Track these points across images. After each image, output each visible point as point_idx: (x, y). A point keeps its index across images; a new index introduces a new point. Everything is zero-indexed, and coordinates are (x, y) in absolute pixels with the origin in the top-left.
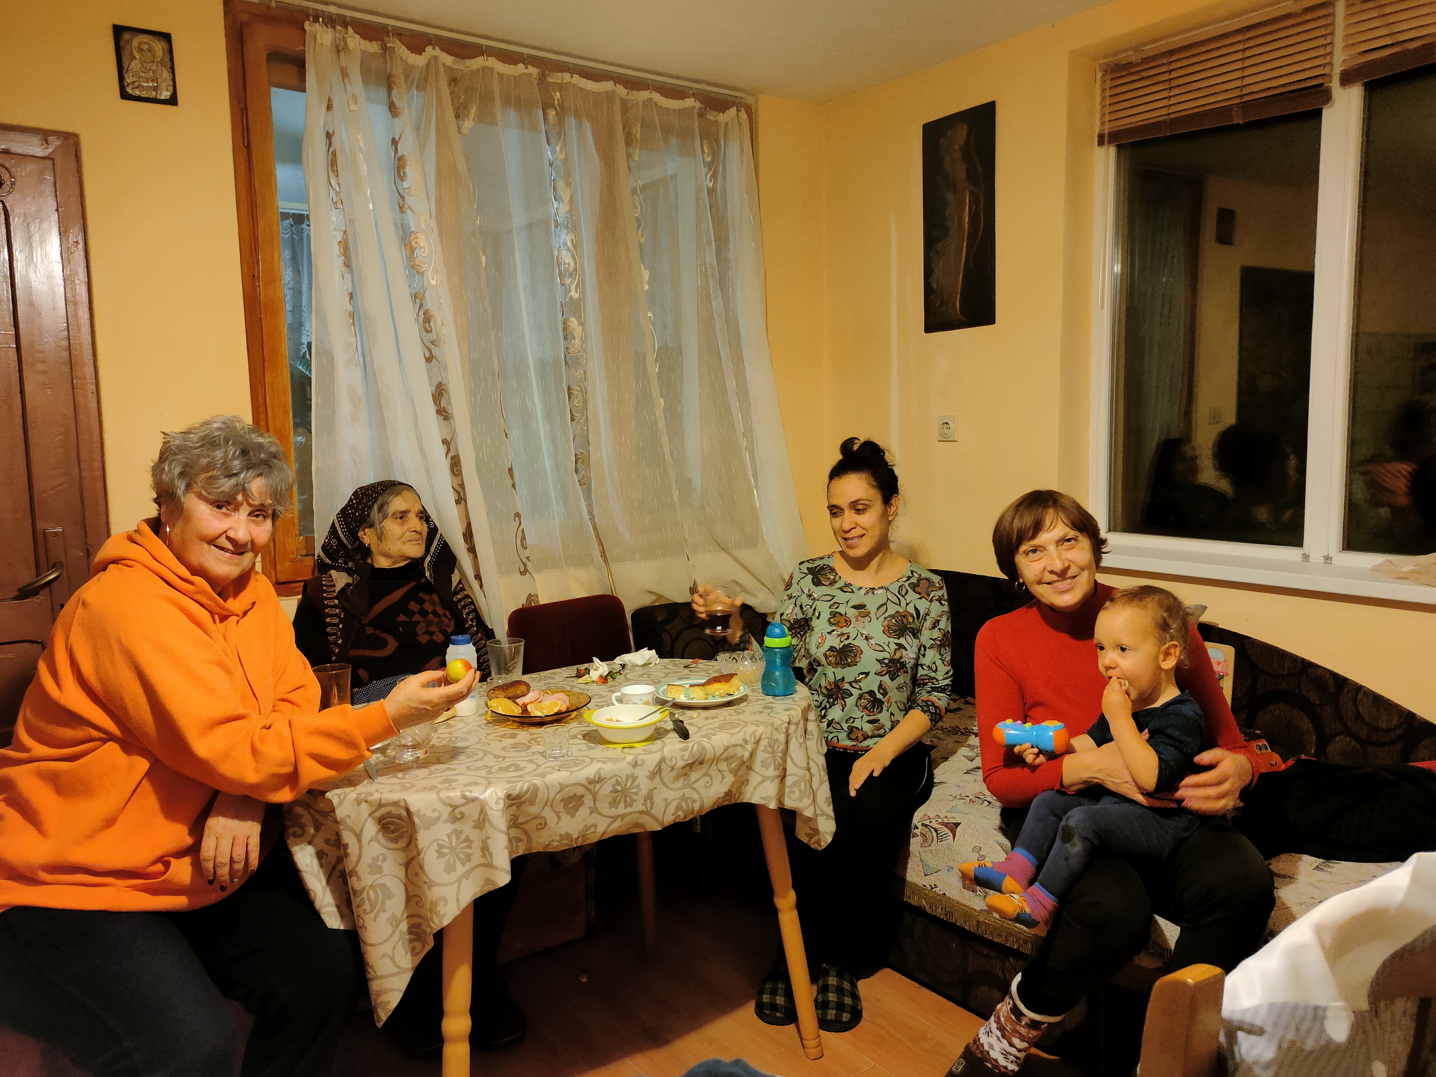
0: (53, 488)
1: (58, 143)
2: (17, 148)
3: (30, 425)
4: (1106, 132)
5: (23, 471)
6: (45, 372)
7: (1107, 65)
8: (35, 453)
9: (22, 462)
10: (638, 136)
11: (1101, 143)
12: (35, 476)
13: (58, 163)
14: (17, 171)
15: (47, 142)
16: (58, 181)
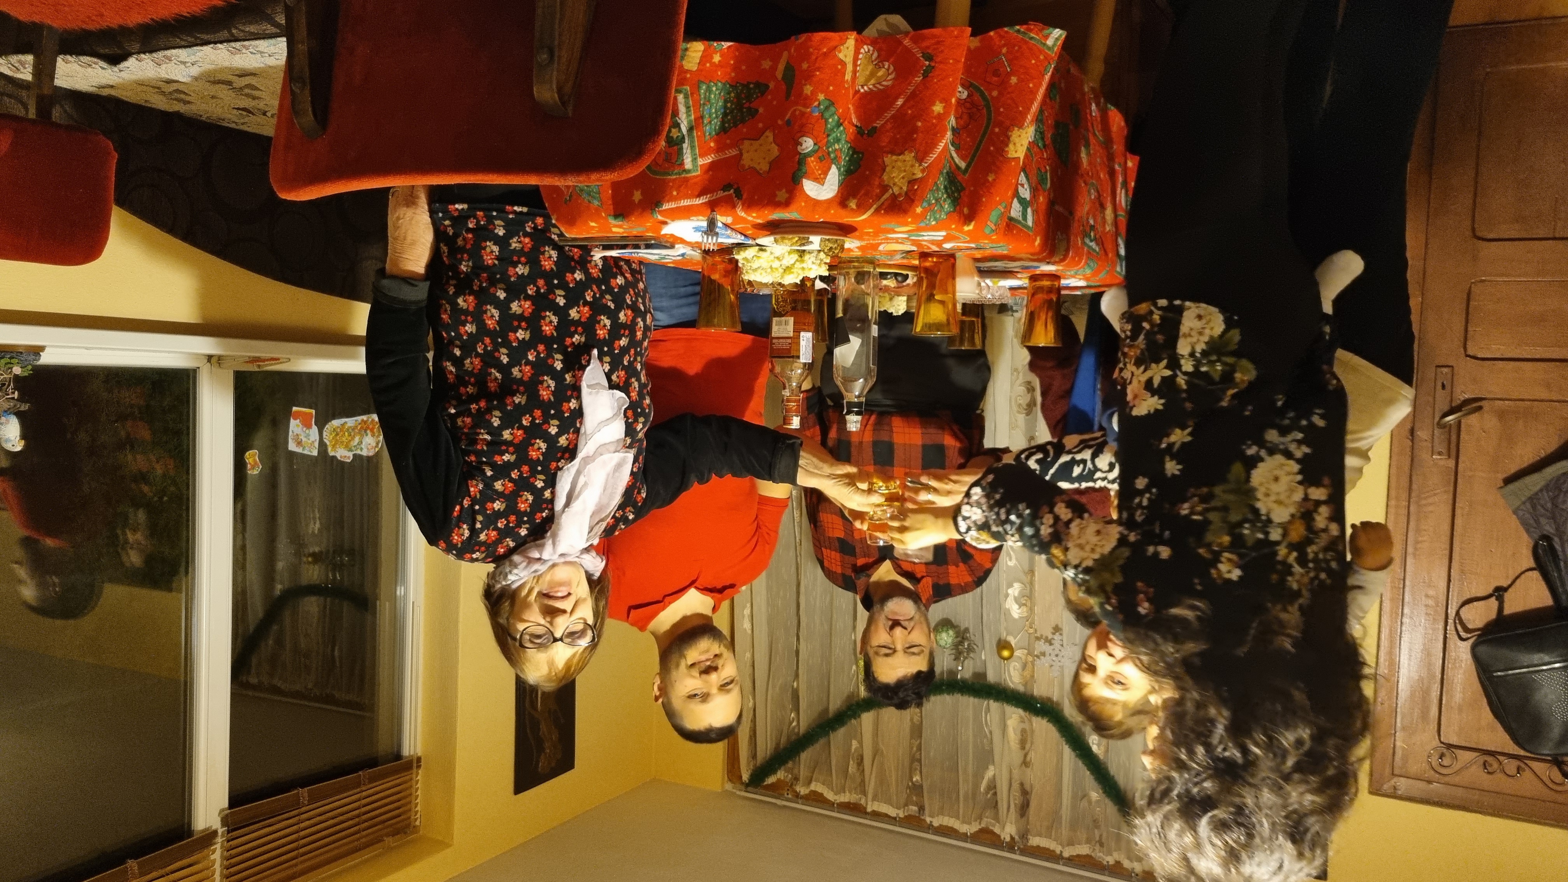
0: (1435, 495)
1: (1385, 787)
2: (1422, 785)
3: (1447, 552)
4: (415, 770)
5: (1458, 512)
6: (1427, 596)
7: (413, 833)
8: (1446, 527)
9: (1458, 521)
10: (851, 762)
11: (419, 759)
12: (1450, 507)
13: (1388, 771)
14: (1425, 765)
15: (1395, 788)
16: (1390, 757)
